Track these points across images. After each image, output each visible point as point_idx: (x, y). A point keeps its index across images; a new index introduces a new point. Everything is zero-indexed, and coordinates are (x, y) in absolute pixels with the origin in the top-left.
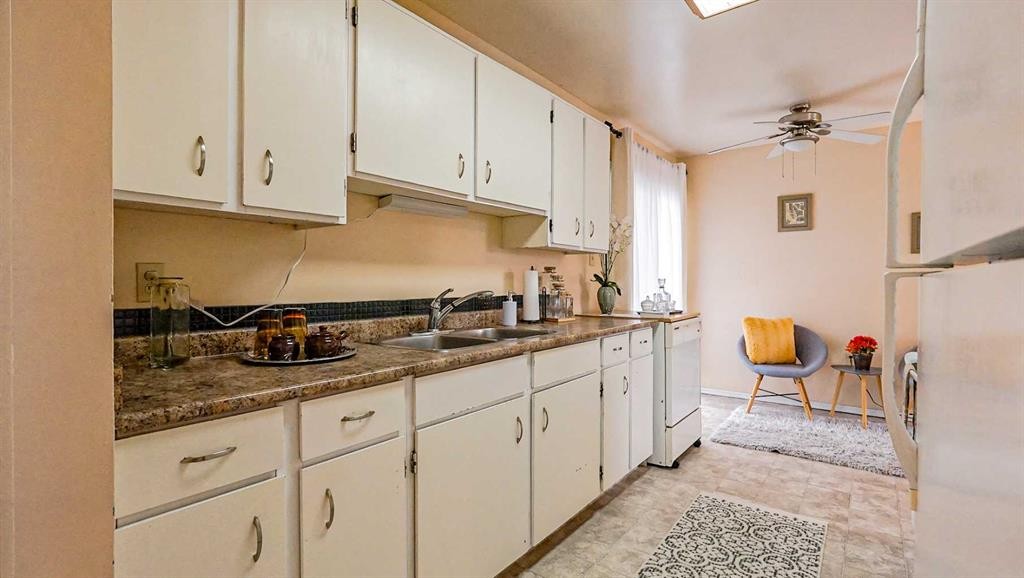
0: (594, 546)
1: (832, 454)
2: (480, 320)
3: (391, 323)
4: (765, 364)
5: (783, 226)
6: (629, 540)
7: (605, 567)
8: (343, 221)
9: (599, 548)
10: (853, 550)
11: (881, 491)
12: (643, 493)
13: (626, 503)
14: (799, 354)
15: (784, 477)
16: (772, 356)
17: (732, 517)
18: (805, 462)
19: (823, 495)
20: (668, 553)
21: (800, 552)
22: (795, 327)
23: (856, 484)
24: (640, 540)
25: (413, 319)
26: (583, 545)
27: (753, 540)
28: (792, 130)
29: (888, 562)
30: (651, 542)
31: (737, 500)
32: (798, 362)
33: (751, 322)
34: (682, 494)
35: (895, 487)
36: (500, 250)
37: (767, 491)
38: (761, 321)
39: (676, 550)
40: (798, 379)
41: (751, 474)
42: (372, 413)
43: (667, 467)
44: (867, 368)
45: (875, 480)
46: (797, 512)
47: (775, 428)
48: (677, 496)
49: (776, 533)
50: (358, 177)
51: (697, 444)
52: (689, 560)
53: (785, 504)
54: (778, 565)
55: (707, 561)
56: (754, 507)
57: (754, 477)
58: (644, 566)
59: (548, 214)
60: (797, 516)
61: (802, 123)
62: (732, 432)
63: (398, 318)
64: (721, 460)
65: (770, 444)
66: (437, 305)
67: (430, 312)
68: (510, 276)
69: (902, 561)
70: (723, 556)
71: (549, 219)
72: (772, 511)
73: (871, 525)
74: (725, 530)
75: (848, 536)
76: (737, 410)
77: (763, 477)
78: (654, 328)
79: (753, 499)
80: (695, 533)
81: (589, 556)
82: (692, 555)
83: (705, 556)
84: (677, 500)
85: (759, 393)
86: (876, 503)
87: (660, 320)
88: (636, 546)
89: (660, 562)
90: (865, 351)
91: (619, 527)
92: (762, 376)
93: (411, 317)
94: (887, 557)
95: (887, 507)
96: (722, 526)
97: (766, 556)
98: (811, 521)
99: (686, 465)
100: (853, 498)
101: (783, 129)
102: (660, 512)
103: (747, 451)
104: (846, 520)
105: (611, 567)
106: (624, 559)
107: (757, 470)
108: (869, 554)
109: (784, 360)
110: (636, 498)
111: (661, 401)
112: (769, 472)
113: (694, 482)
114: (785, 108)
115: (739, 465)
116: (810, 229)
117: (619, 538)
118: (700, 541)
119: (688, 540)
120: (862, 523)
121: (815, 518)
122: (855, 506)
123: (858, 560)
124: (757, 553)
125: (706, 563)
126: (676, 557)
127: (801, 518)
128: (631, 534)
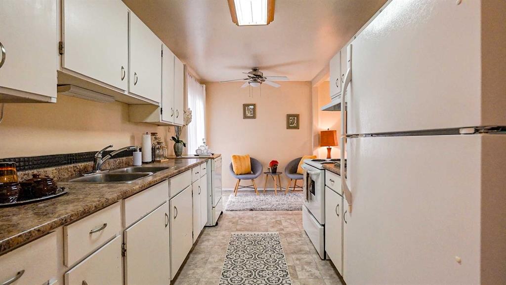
0: (197, 271)
1: (270, 207)
2: (119, 163)
3: (67, 169)
4: (241, 174)
5: (245, 117)
6: (211, 263)
7: (206, 278)
8: (54, 100)
9: (199, 271)
10: (289, 240)
11: (289, 217)
12: (208, 240)
13: (202, 247)
14: (252, 169)
15: (258, 219)
16: (243, 171)
17: (247, 240)
18: (262, 212)
19: (273, 222)
20: (230, 262)
21: (275, 246)
22: (251, 158)
23: (281, 216)
24: (216, 261)
25: (81, 165)
26: (191, 272)
27: (258, 246)
28: (253, 78)
29: (299, 240)
30: (220, 260)
31: (246, 233)
32: (252, 172)
33: (235, 157)
34: (224, 236)
35: (292, 214)
36: (128, 123)
37: (255, 226)
38: (239, 156)
39: (232, 260)
40: (252, 179)
41: (247, 221)
42: (105, 225)
43: (213, 226)
44: (276, 173)
45: (286, 214)
46: (267, 231)
47: (248, 201)
48: (222, 237)
49: (264, 241)
50: (64, 71)
51: (222, 213)
52: (239, 262)
53: (262, 230)
54: (270, 253)
55: (246, 260)
56: (253, 233)
57: (248, 222)
58: (223, 271)
59: (160, 105)
60: (268, 233)
61: (256, 76)
62: (233, 205)
63: (72, 165)
64: (233, 218)
65: (249, 207)
66: (100, 156)
67: (95, 160)
68: (133, 138)
69: (303, 239)
70: (251, 256)
71: (160, 107)
72: (260, 233)
73: (290, 229)
74: (247, 246)
75: (286, 235)
76: (230, 196)
77: (251, 221)
78: (207, 162)
79: (251, 231)
80: (236, 251)
81: (196, 276)
82: (239, 260)
83: (244, 258)
84: (223, 239)
85: (239, 187)
86: (288, 221)
87: (209, 158)
88: (214, 264)
89: (228, 267)
90: (275, 166)
91: (204, 258)
92: (240, 180)
93: (80, 164)
94: (299, 239)
95: (293, 222)
96: (245, 244)
97: (265, 251)
98: (273, 233)
99: (220, 223)
100: (282, 221)
101: (249, 77)
102: (218, 247)
103: (241, 212)
104: (283, 230)
105: (208, 277)
106: (213, 271)
107: (248, 219)
108: (294, 239)
109: (247, 172)
110: (206, 243)
111: (211, 196)
112: (252, 218)
113: (226, 230)
114: (249, 68)
115: (241, 219)
116: (255, 118)
117: (206, 263)
118: (240, 253)
119: (235, 254)
120: (288, 229)
121: (274, 232)
122: (284, 224)
123: (292, 242)
124: (261, 251)
125: (246, 261)
126: (234, 262)
127: (270, 233)
128: (210, 260)
